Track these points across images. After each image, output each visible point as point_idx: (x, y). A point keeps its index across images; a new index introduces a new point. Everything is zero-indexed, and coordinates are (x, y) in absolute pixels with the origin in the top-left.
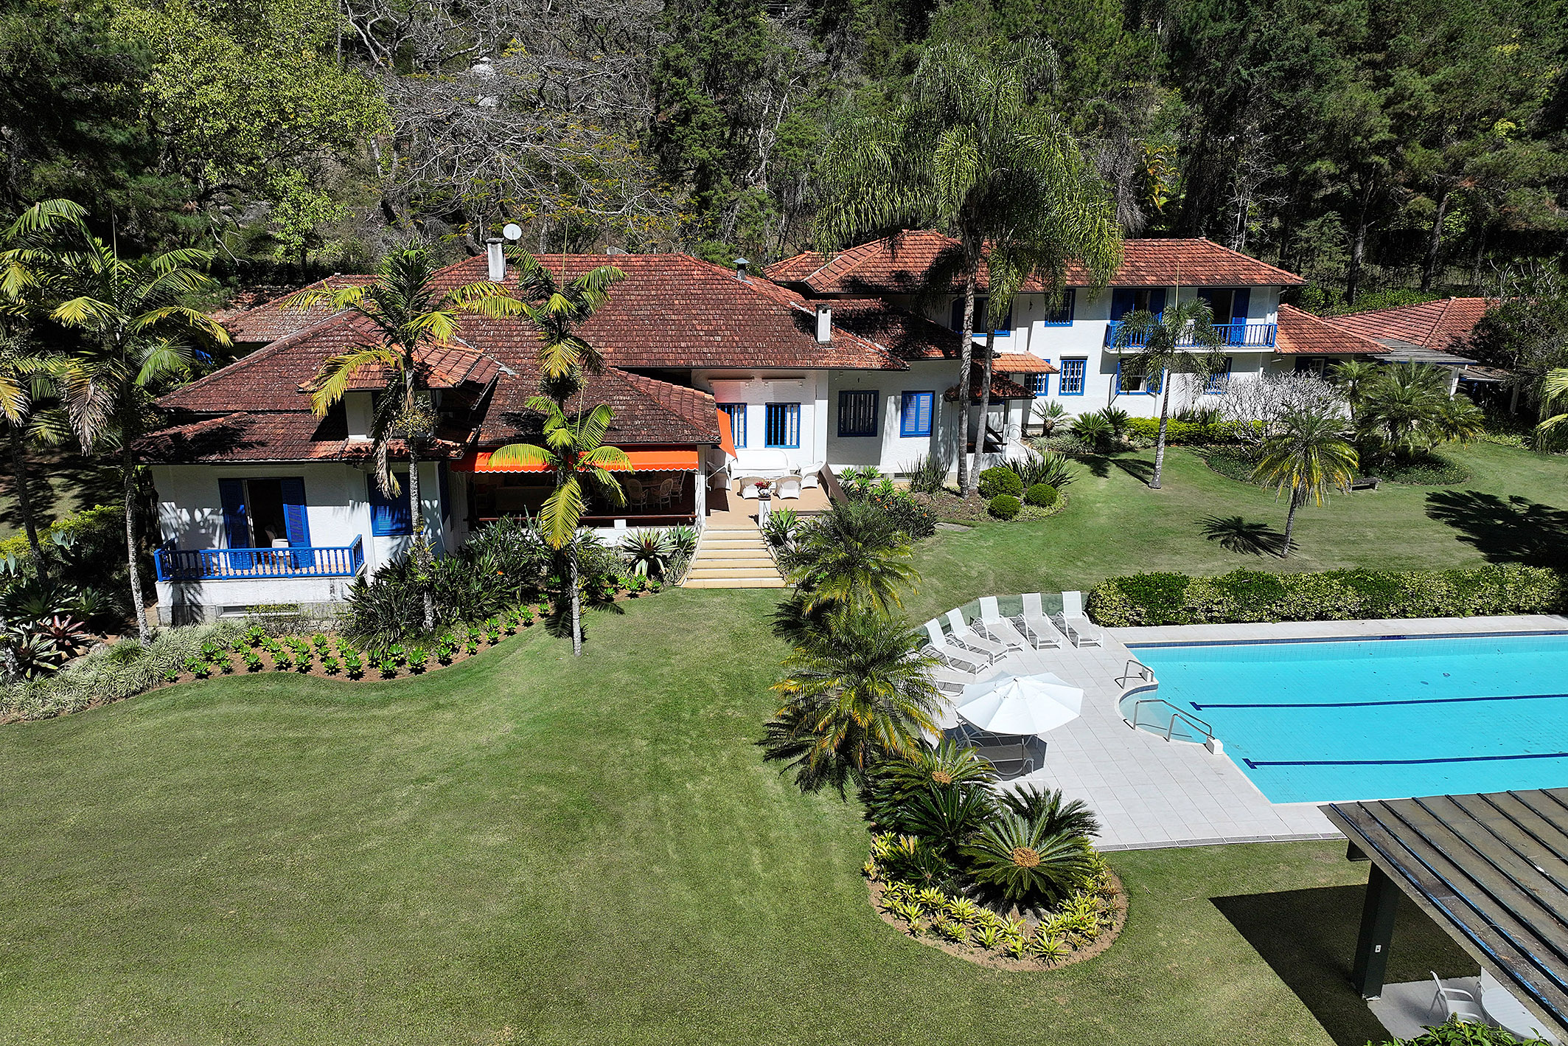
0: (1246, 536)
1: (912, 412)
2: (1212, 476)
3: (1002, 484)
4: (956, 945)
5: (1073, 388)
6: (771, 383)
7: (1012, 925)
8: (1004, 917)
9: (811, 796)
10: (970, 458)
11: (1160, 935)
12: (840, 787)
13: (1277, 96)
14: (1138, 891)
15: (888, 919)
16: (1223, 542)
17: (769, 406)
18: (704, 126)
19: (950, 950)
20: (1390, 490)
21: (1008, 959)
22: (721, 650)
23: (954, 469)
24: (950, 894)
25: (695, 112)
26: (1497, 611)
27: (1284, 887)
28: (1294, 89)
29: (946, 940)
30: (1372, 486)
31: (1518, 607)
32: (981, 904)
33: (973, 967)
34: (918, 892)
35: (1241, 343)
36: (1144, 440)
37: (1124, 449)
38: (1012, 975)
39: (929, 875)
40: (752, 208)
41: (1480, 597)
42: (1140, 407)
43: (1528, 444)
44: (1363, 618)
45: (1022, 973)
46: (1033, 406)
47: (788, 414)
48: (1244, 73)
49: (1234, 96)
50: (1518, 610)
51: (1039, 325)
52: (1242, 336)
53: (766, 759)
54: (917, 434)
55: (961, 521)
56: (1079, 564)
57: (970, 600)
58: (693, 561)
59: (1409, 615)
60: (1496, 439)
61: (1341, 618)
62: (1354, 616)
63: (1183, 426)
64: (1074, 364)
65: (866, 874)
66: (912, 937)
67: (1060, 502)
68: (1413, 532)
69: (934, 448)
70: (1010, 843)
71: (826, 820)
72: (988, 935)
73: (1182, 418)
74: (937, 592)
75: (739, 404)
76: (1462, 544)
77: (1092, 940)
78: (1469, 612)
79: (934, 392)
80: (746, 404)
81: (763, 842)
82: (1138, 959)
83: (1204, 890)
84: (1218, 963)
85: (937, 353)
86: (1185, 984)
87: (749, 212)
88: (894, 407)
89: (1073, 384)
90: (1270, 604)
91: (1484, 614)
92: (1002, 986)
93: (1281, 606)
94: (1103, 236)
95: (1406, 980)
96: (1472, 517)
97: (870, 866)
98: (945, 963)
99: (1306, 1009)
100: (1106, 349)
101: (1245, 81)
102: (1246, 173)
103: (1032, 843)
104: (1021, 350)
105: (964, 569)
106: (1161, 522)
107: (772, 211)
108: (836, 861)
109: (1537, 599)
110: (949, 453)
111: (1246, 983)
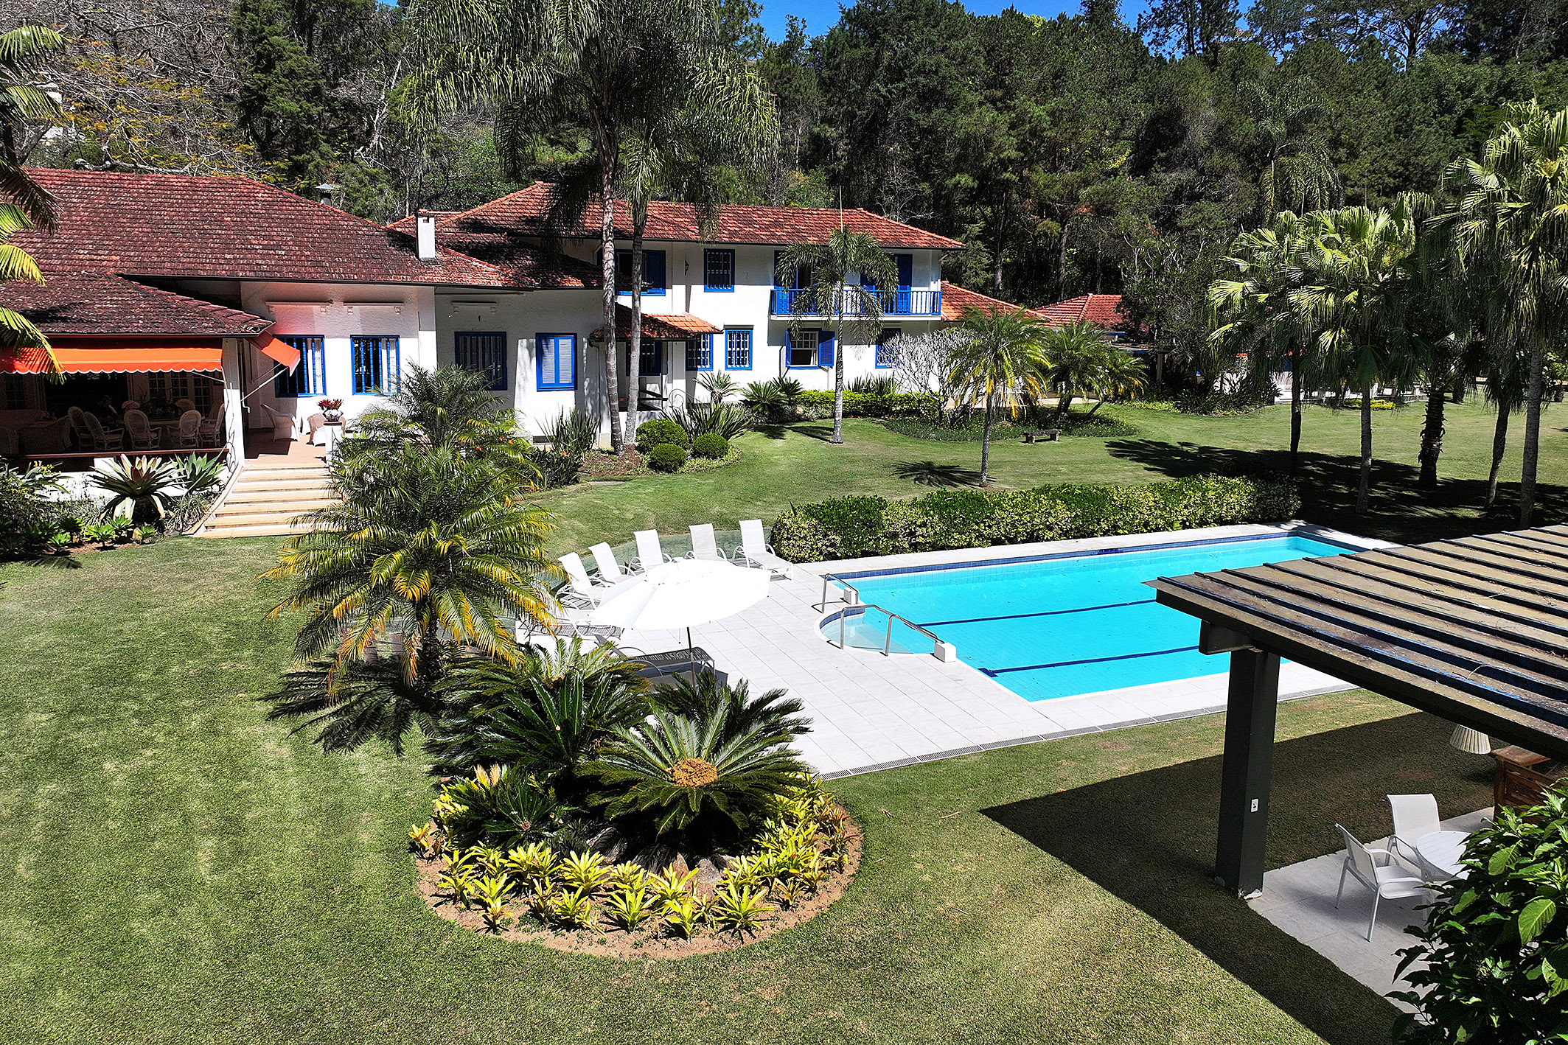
0: (940, 474)
1: (549, 358)
2: (894, 436)
3: (662, 435)
4: (573, 935)
5: (741, 362)
6: (356, 308)
7: (675, 882)
8: (662, 875)
9: (343, 756)
10: (623, 416)
11: (919, 866)
12: (396, 738)
13: (914, 116)
14: (874, 817)
15: (449, 913)
16: (915, 480)
17: (354, 338)
18: (291, 74)
19: (563, 942)
20: (1071, 441)
21: (670, 942)
22: (236, 598)
23: (606, 428)
24: (562, 851)
25: (280, 58)
26: (1202, 523)
27: (1076, 782)
28: (929, 110)
29: (553, 928)
30: (1053, 438)
31: (1221, 517)
32: (622, 860)
33: (604, 965)
34: (506, 856)
35: (907, 312)
36: (821, 410)
37: (799, 419)
38: (676, 966)
39: (526, 824)
40: (361, 182)
41: (1186, 507)
42: (813, 380)
43: (1179, 408)
44: (1074, 537)
45: (695, 961)
46: (699, 377)
47: (384, 352)
48: (883, 90)
49: (874, 118)
50: (1221, 522)
51: (698, 290)
52: (908, 304)
53: (273, 716)
54: (556, 387)
55: (617, 477)
56: (759, 503)
57: (624, 542)
58: (217, 506)
59: (1120, 531)
60: (1151, 406)
61: (1053, 539)
62: (1066, 535)
63: (859, 396)
64: (739, 335)
65: (415, 847)
66: (491, 935)
67: (731, 455)
68: (1103, 466)
69: (579, 402)
70: (667, 757)
71: (361, 784)
72: (633, 905)
73: (857, 388)
74: (580, 533)
75: (313, 337)
76: (1151, 473)
77: (812, 890)
78: (1177, 525)
79: (575, 335)
80: (322, 337)
81: (230, 827)
82: (892, 905)
83: (967, 802)
84: (1015, 891)
85: (576, 283)
86: (971, 930)
87: (357, 185)
88: (526, 352)
89: (740, 357)
90: (977, 524)
91: (1190, 527)
92: (658, 987)
93: (990, 527)
94: (755, 107)
95: (1284, 863)
96: (1151, 456)
97: (426, 833)
98: (548, 966)
99: (1165, 930)
100: (773, 317)
101: (884, 97)
102: (893, 194)
103: (704, 753)
104: (679, 309)
105: (616, 512)
106: (847, 468)
107: (386, 187)
108: (364, 837)
109: (1237, 507)
110: (598, 408)
111: (1064, 908)
